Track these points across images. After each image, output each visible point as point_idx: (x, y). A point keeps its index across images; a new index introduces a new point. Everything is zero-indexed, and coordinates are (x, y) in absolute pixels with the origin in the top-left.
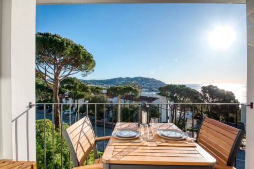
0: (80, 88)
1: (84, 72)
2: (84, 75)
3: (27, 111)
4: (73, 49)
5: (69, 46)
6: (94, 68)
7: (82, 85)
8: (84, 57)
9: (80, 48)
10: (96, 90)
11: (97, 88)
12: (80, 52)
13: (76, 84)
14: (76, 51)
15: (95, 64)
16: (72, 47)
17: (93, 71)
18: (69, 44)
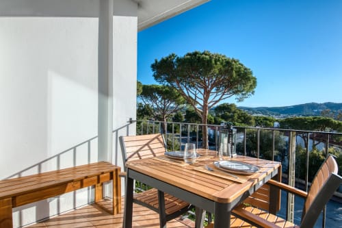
0: (239, 117)
1: (240, 95)
2: (240, 100)
3: (127, 126)
4: (224, 66)
5: (218, 63)
6: (255, 90)
7: (242, 114)
8: (239, 75)
9: (233, 63)
10: (264, 122)
11: (266, 119)
12: (232, 69)
13: (234, 112)
14: (227, 68)
15: (255, 83)
16: (222, 64)
17: (253, 93)
18: (219, 60)
